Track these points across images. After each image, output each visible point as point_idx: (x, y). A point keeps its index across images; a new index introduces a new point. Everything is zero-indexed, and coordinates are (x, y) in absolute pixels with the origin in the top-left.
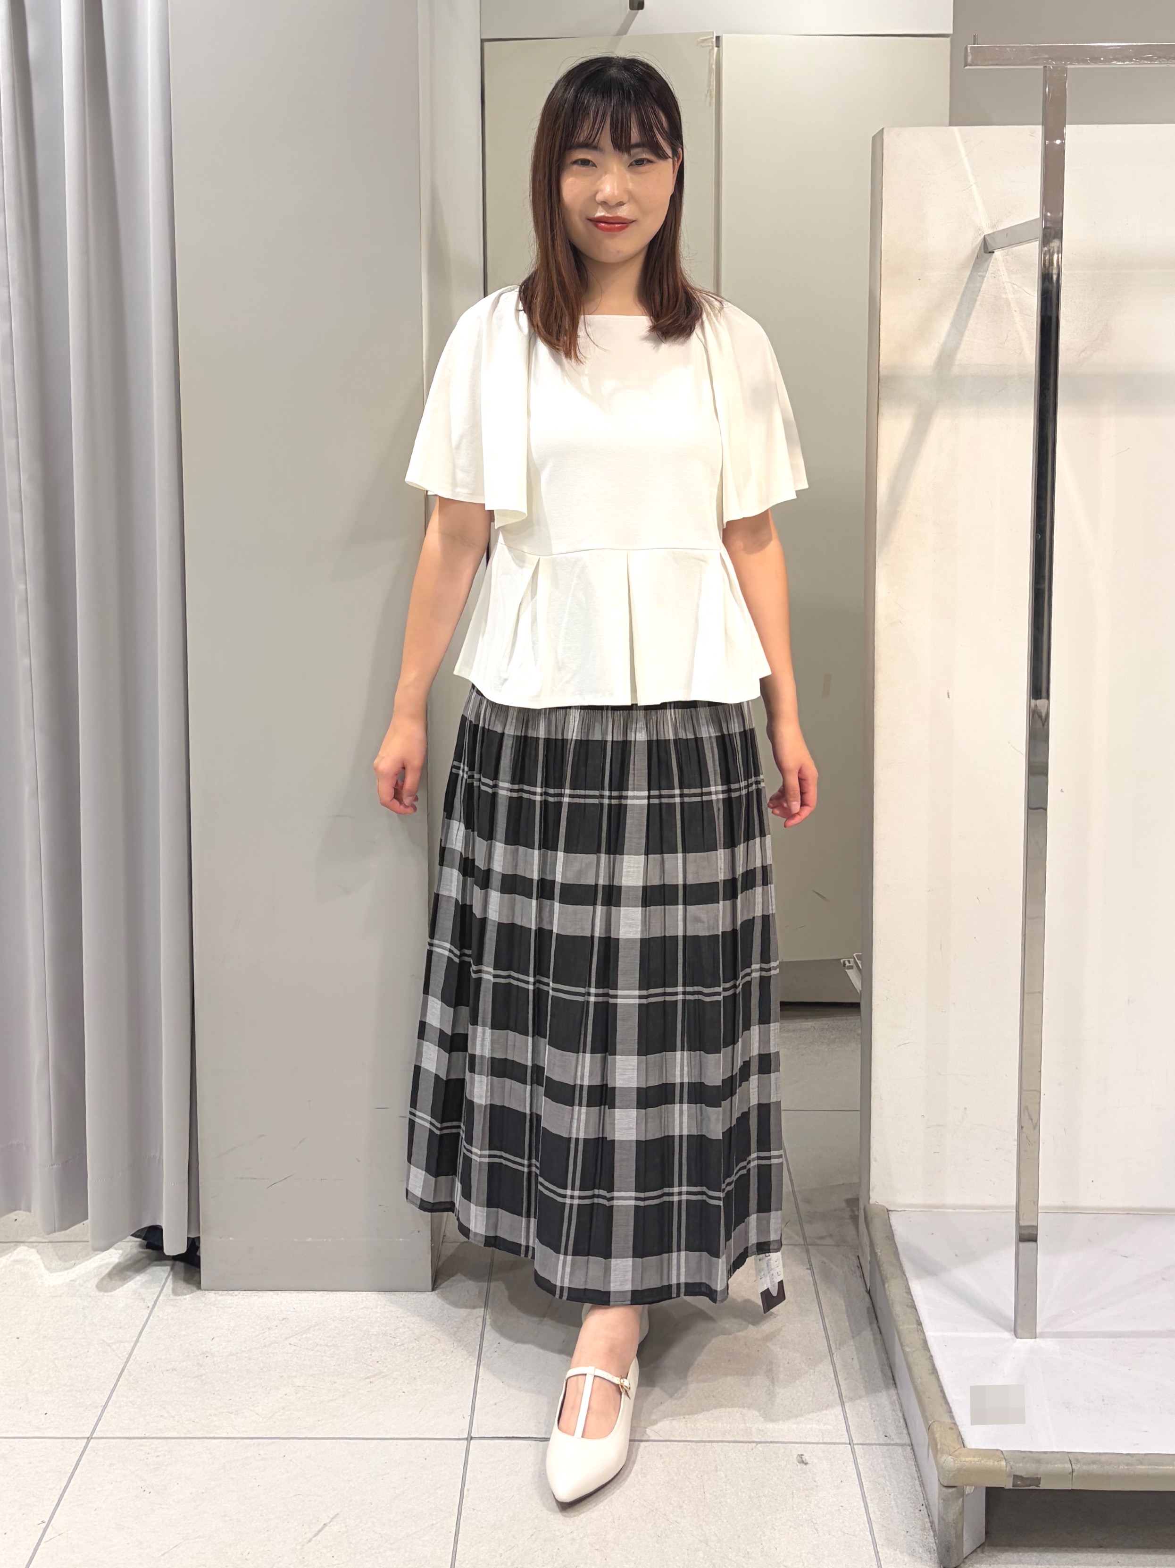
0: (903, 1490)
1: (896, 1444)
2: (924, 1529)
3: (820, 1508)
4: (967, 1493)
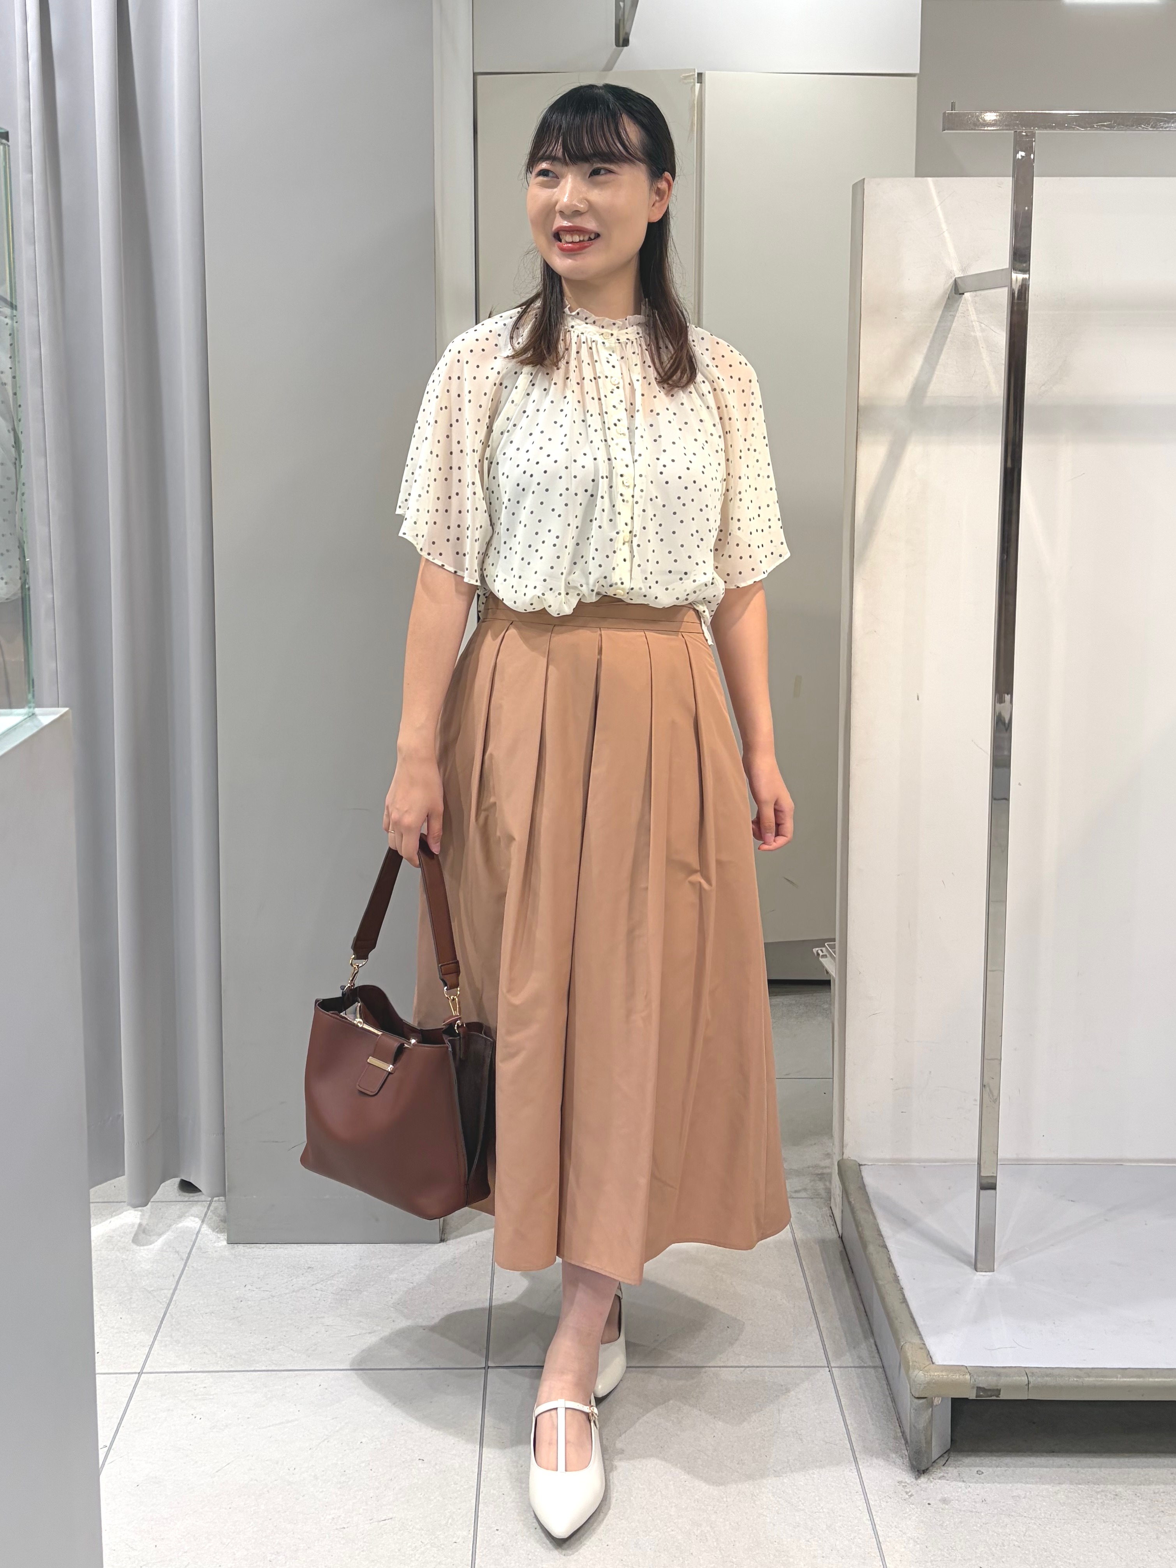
0: (877, 1405)
1: (868, 1366)
2: (895, 1438)
3: (803, 1421)
4: (935, 1404)
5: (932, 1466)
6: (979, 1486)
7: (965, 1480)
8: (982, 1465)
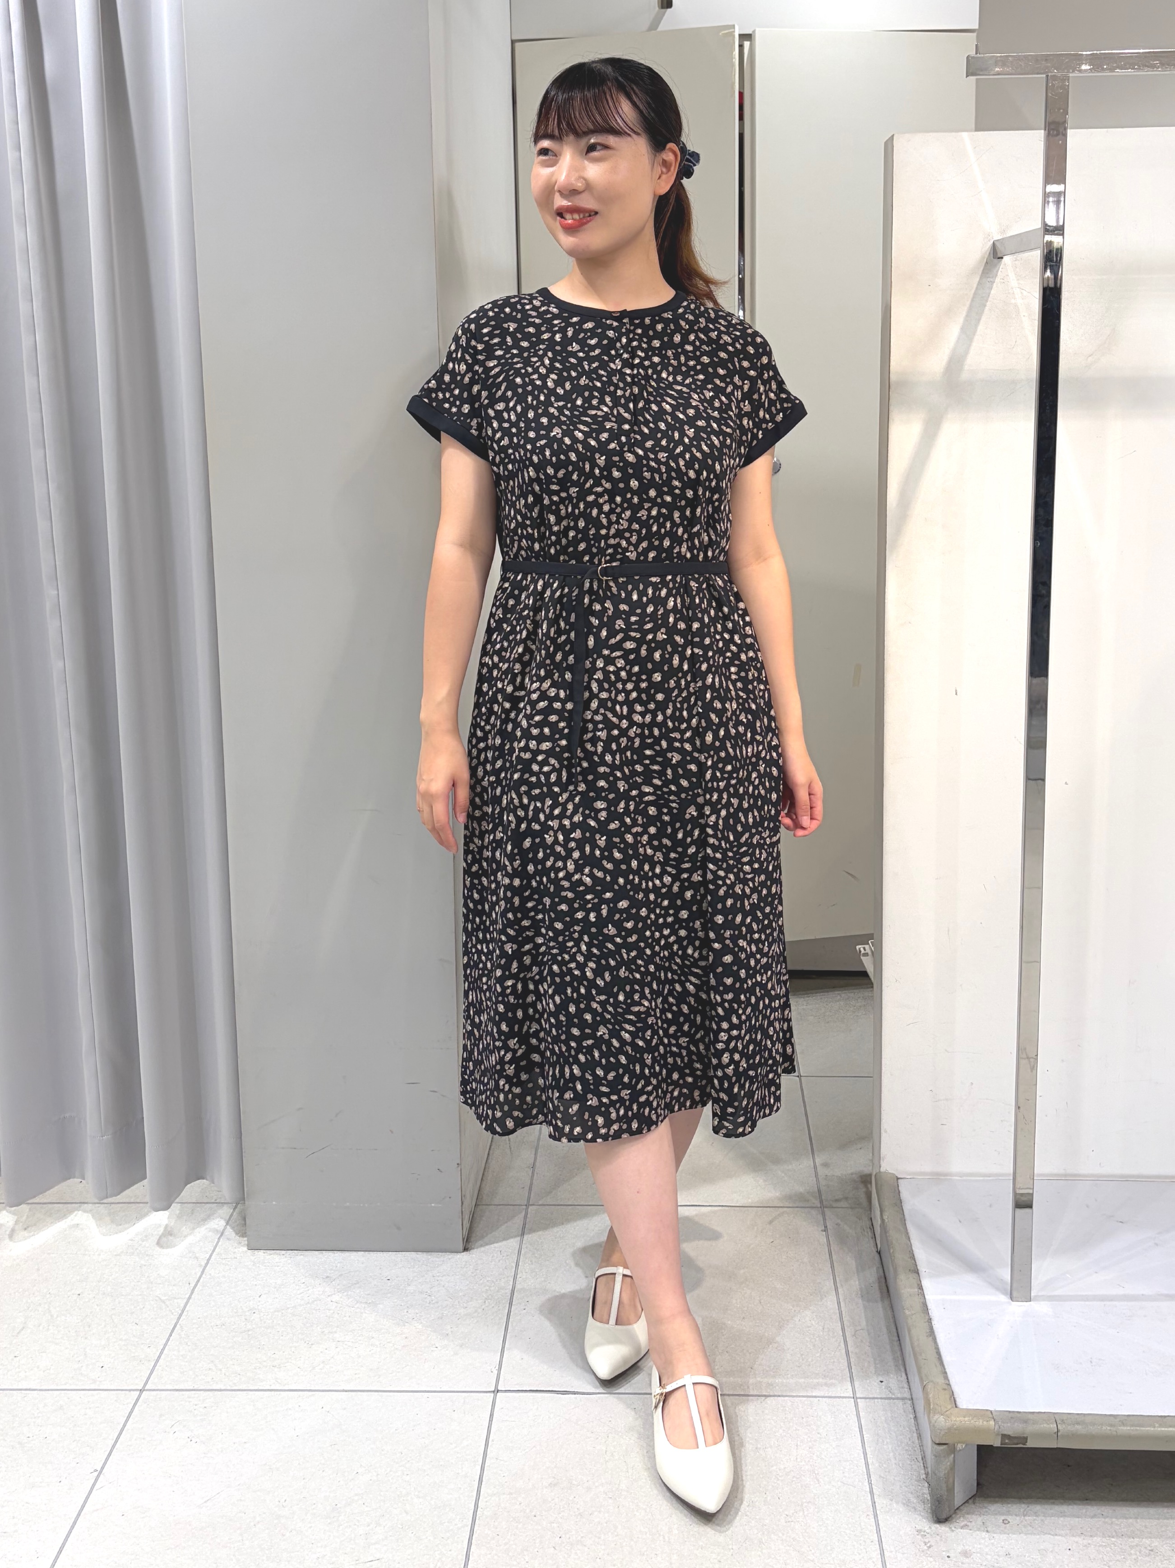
0: (902, 1442)
1: (898, 1399)
2: (918, 1481)
3: (822, 1459)
4: (959, 1450)
5: (955, 1512)
6: (1005, 1536)
7: (989, 1529)
8: (1009, 1513)
